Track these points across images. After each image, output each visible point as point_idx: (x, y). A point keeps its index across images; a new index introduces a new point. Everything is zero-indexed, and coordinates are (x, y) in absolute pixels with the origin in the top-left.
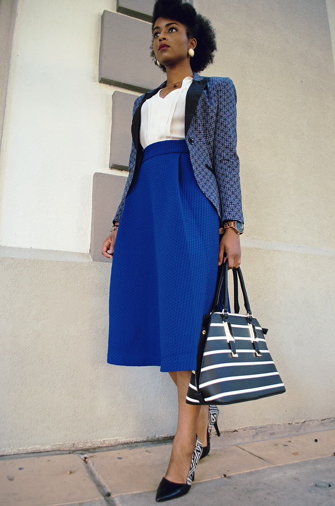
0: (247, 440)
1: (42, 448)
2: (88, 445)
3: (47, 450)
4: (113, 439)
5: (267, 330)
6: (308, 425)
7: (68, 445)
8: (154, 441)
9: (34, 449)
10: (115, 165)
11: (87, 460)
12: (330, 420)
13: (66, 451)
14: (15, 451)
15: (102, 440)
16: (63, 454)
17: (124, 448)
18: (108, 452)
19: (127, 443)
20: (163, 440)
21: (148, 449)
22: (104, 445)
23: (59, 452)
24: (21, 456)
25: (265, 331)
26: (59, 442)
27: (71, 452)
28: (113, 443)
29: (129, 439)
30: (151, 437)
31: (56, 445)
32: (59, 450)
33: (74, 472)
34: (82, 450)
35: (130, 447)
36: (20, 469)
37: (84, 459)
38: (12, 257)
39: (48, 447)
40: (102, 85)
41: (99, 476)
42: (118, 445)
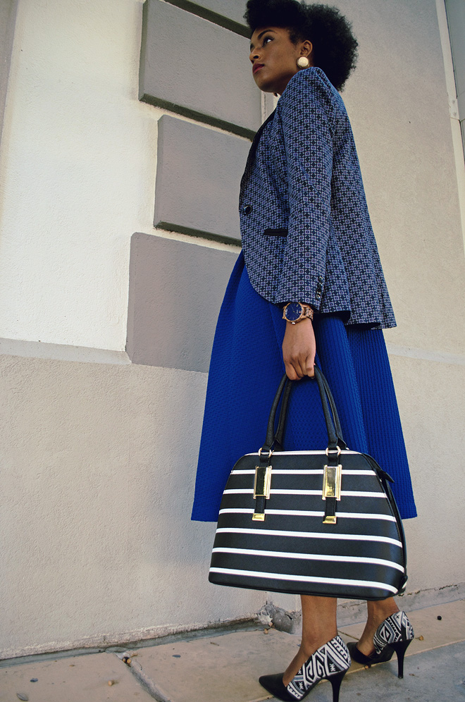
0: (348, 620)
1: (59, 646)
2: (126, 638)
3: (66, 648)
4: (161, 626)
6: (423, 596)
7: (97, 640)
8: (218, 627)
9: (46, 648)
10: (163, 223)
11: (128, 661)
12: (450, 588)
13: (93, 648)
14: (18, 652)
15: (146, 629)
16: (91, 653)
17: (178, 640)
18: (157, 647)
19: (181, 633)
20: (231, 625)
21: (213, 640)
22: (149, 637)
23: (84, 651)
24: (27, 659)
26: (84, 635)
27: (102, 650)
28: (161, 633)
29: (183, 626)
30: (213, 621)
31: (79, 640)
32: (83, 648)
33: (117, 683)
34: (117, 646)
35: (187, 638)
36: (33, 681)
37: (124, 660)
38: (14, 354)
39: (67, 644)
40: (144, 104)
41: (156, 686)
42: (168, 635)
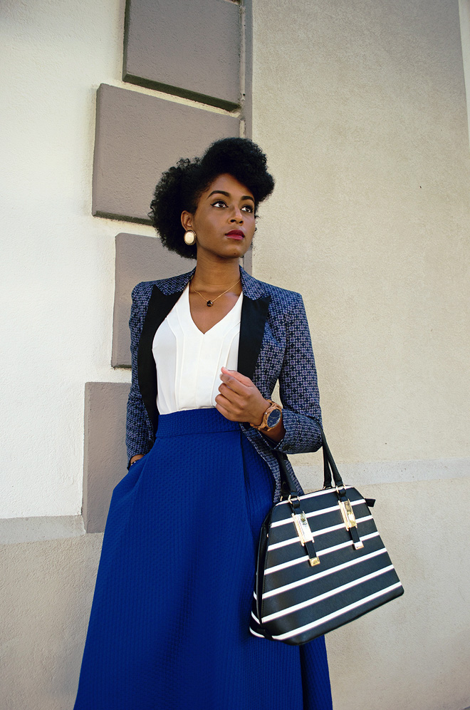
5: (374, 501)
25: (370, 503)
